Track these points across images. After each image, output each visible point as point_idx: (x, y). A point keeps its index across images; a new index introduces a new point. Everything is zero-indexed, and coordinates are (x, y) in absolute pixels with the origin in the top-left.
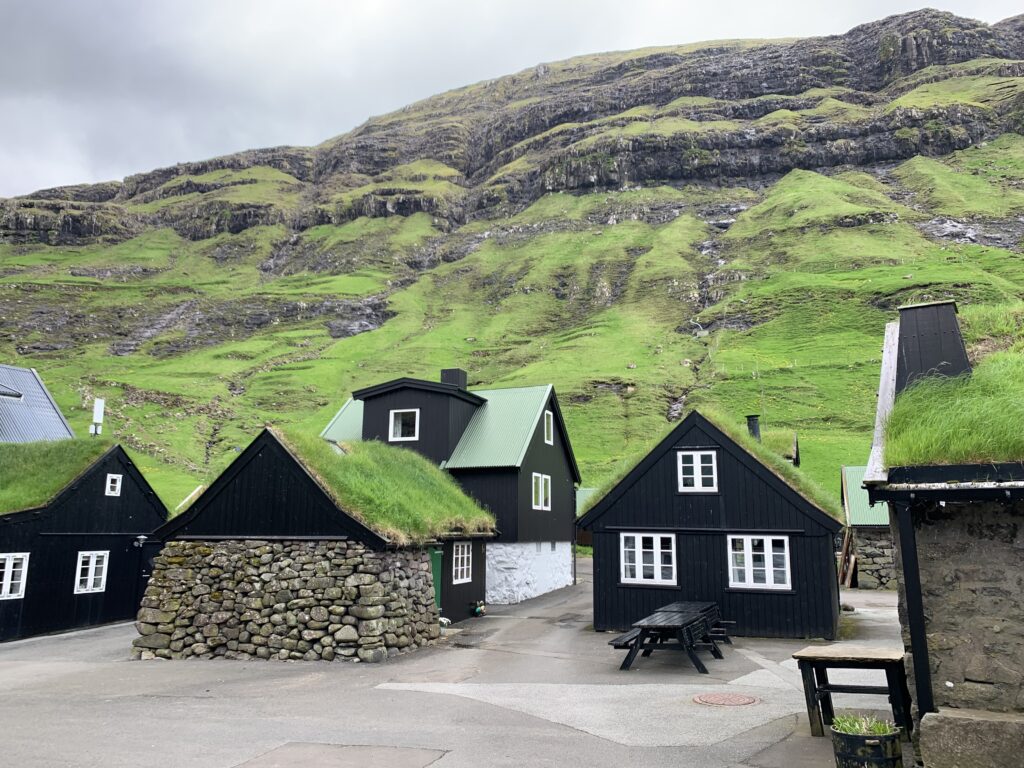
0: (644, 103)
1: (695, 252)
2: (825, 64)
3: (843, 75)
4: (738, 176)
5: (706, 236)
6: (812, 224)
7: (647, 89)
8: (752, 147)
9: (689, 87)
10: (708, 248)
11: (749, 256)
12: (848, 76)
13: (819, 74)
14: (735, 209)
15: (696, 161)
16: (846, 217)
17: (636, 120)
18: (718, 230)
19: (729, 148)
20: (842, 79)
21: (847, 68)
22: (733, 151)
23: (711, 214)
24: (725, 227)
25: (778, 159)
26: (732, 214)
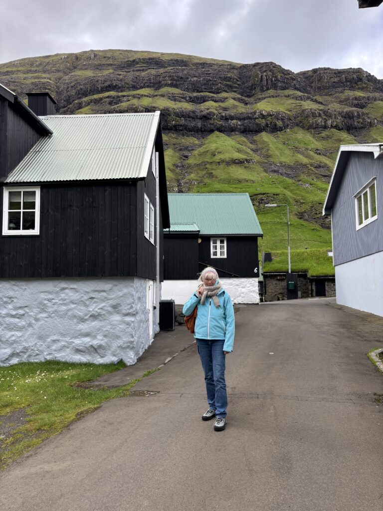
0: (148, 87)
1: (174, 168)
2: (229, 81)
3: (236, 88)
4: (191, 131)
5: (179, 161)
6: (223, 161)
7: (150, 79)
8: (198, 119)
9: (170, 82)
10: (180, 167)
11: (198, 173)
12: (238, 88)
13: (227, 85)
14: (191, 149)
15: (174, 122)
16: (236, 159)
17: (145, 96)
18: (184, 158)
19: (188, 117)
20: (236, 90)
21: (238, 85)
22: (190, 119)
23: (181, 150)
24: (187, 157)
25: (209, 126)
26: (189, 151)
